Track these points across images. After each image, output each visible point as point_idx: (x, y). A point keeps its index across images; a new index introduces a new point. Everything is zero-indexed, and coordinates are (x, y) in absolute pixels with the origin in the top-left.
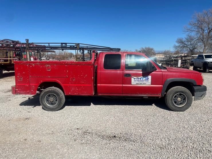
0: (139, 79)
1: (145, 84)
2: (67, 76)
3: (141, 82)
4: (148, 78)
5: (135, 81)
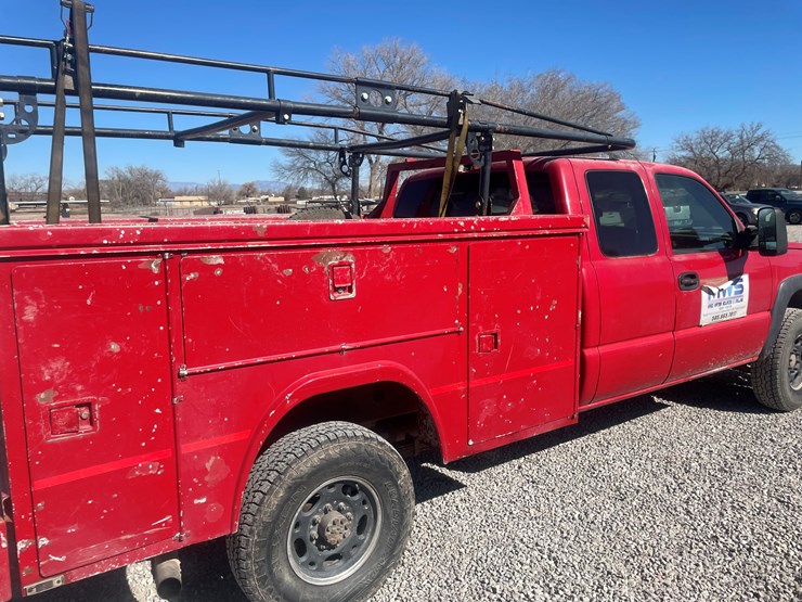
1: (732, 317)
2: (456, 325)
3: (725, 309)
4: (742, 286)
5: (710, 306)
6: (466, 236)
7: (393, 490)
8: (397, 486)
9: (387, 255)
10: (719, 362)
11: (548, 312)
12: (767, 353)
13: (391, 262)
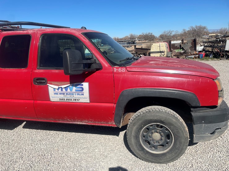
0: (64, 90)
1: (77, 101)
4: (83, 88)
5: (56, 94)
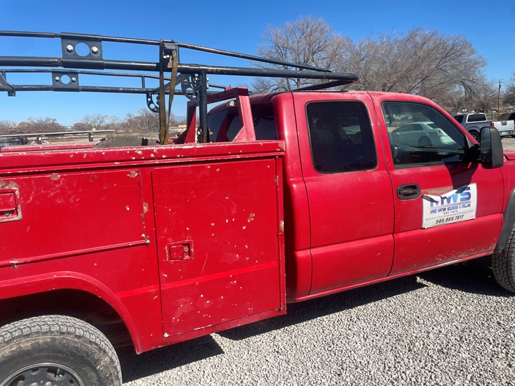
1: (459, 220)
2: (143, 238)
3: (450, 214)
4: (469, 194)
5: (434, 212)
6: (145, 162)
7: (93, 374)
8: (96, 371)
9: (57, 182)
10: (449, 257)
11: (246, 224)
12: (501, 248)
13: (62, 188)
